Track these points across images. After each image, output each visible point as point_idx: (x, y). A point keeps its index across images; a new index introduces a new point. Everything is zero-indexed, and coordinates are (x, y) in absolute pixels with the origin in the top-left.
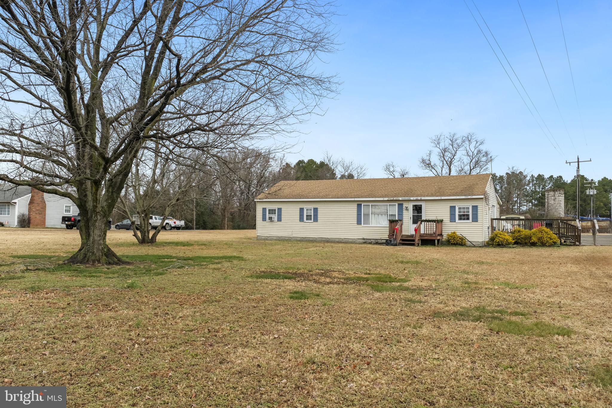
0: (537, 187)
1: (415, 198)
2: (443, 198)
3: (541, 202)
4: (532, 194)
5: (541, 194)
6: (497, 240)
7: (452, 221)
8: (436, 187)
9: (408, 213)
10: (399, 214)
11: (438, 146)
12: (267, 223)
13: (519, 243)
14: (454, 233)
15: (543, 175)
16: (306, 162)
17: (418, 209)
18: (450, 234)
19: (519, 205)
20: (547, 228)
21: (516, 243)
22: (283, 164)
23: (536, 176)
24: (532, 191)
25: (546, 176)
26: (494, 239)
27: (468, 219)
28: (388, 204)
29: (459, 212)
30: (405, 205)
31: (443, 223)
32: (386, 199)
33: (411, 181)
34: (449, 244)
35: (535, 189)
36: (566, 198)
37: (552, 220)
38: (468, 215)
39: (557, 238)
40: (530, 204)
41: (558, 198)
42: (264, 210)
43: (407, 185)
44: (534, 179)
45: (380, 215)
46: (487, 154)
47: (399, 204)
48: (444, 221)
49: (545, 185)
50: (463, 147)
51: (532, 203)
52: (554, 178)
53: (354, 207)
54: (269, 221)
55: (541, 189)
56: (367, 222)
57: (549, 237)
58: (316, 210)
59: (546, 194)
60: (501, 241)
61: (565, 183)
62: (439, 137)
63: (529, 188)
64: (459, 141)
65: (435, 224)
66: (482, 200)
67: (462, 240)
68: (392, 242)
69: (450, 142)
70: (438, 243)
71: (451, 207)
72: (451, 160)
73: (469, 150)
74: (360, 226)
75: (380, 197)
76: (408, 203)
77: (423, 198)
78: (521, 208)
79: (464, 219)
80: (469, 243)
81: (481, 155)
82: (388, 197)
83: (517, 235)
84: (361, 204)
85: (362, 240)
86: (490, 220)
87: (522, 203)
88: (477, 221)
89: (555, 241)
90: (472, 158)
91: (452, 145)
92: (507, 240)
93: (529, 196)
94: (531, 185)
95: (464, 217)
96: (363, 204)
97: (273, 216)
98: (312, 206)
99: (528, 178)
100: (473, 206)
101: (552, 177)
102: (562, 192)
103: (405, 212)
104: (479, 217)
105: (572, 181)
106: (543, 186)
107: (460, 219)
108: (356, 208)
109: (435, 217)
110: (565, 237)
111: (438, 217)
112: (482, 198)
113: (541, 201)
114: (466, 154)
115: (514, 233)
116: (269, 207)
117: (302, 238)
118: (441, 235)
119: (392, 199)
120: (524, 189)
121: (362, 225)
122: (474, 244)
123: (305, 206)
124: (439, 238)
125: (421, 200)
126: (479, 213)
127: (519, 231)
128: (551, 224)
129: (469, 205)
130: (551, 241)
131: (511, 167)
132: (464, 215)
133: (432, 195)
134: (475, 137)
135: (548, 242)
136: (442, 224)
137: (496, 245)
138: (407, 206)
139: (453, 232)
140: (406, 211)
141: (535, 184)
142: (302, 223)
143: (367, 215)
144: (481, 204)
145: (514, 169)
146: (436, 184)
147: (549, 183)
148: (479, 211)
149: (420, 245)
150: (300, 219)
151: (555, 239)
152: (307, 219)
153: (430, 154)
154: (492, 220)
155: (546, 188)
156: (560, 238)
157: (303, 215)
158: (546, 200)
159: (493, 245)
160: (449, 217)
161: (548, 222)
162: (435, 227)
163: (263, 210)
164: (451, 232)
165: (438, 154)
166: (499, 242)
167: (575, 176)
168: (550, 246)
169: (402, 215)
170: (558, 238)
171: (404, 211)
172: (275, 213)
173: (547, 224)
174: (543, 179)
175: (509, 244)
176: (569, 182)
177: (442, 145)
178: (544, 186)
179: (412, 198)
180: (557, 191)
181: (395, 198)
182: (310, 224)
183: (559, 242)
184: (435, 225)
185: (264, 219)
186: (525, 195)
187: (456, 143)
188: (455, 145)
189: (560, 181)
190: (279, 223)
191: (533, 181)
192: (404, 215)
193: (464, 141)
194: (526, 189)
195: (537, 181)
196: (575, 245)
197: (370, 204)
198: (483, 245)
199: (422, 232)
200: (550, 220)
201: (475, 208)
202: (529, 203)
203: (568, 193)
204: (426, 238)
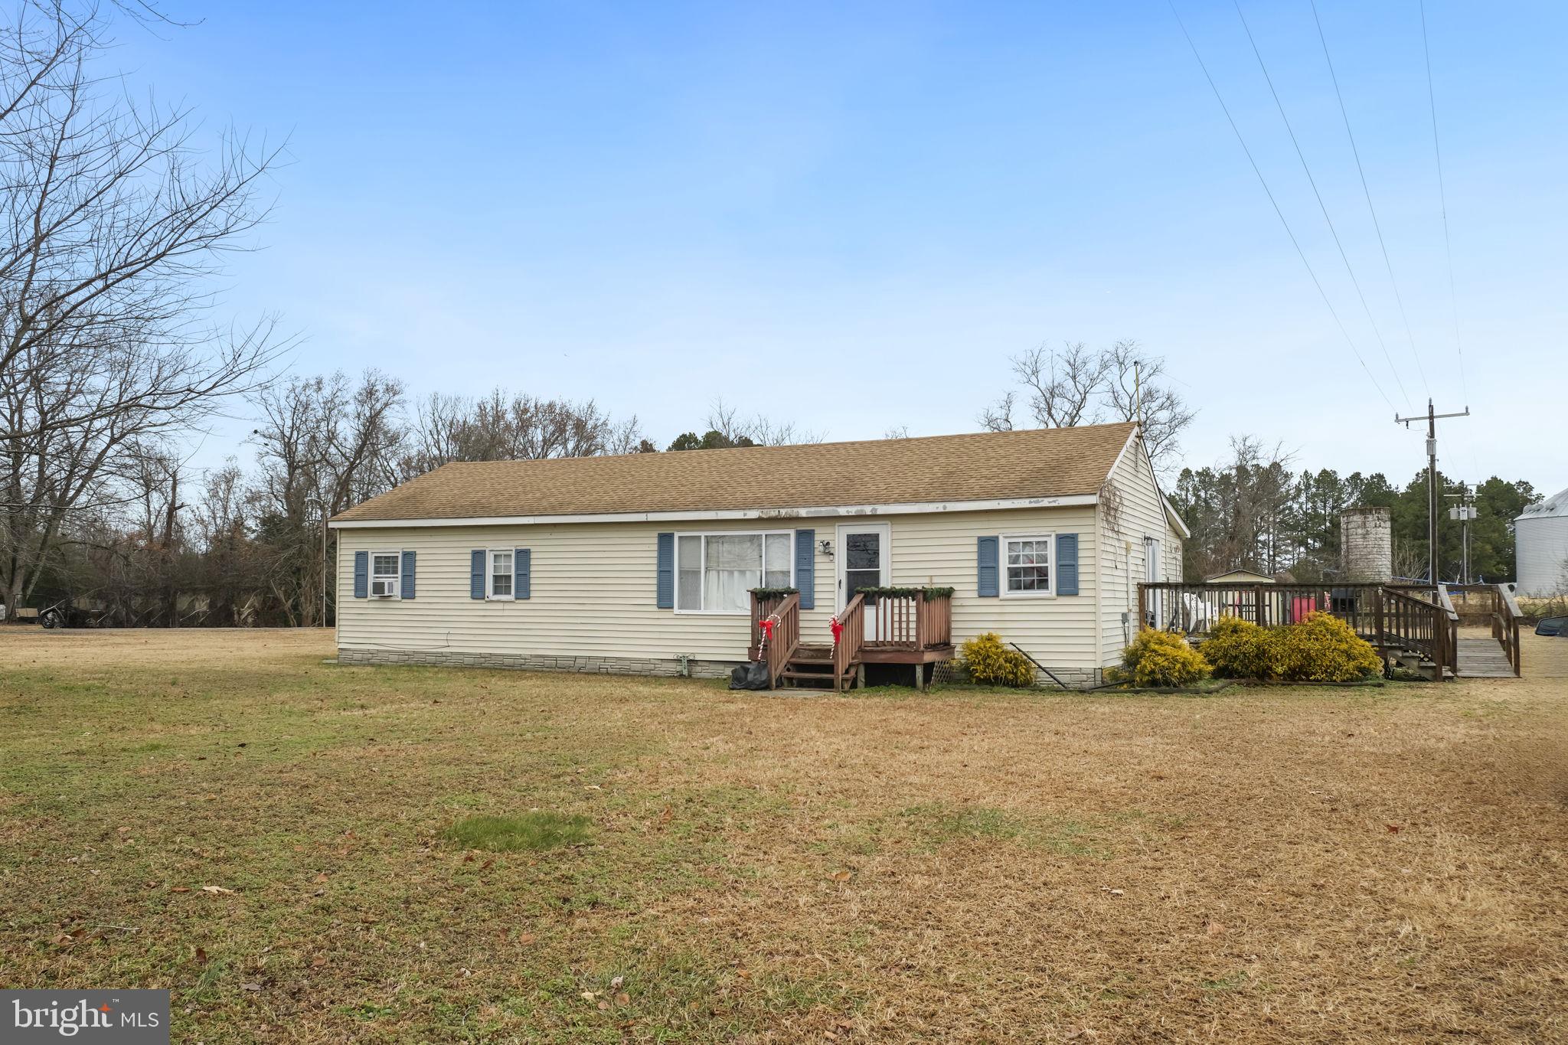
0: (1319, 504)
1: (853, 510)
2: (952, 507)
3: (1331, 541)
4: (1307, 522)
5: (1331, 522)
6: (1146, 664)
7: (986, 592)
8: (936, 469)
9: (831, 566)
10: (798, 571)
11: (1034, 379)
12: (369, 606)
13: (1236, 671)
14: (990, 639)
15: (1335, 472)
16: (700, 438)
17: (863, 550)
18: (975, 641)
19: (1271, 553)
20: (1338, 617)
21: (1218, 674)
22: (633, 444)
23: (1315, 475)
24: (1305, 513)
25: (1343, 475)
26: (1138, 662)
27: (1043, 583)
28: (763, 533)
29: (1014, 559)
30: (821, 535)
31: (954, 603)
32: (753, 514)
33: (862, 451)
34: (971, 682)
35: (1314, 508)
36: (1394, 532)
37: (1355, 586)
38: (1043, 572)
39: (1371, 654)
40: (1302, 549)
41: (1373, 531)
42: (361, 557)
43: (841, 464)
44: (1312, 482)
45: (736, 574)
46: (1170, 402)
47: (800, 534)
48: (956, 595)
49: (1339, 498)
50: (1105, 382)
51: (1306, 545)
52: (1362, 480)
53: (649, 544)
54: (376, 597)
55: (1328, 510)
56: (691, 599)
57: (1345, 652)
58: (523, 556)
59: (1343, 520)
60: (1162, 670)
61: (1391, 495)
62: (1036, 354)
63: (1300, 506)
64: (1093, 367)
65: (913, 604)
66: (1091, 513)
67: (1016, 666)
68: (750, 677)
69: (1068, 369)
70: (927, 679)
71: (982, 541)
72: (1073, 419)
73: (1122, 391)
74: (665, 614)
75: (736, 508)
76: (829, 530)
77: (882, 509)
78: (1278, 559)
79: (1029, 586)
80: (1042, 674)
81: (1154, 406)
82: (762, 508)
83: (1226, 641)
84: (671, 536)
85: (673, 665)
86: (1133, 589)
87: (1279, 547)
88: (1075, 594)
89: (1366, 664)
90: (1128, 414)
91: (1074, 378)
92: (1183, 664)
93: (1298, 529)
94: (1303, 499)
95: (1030, 578)
96: (677, 535)
97: (386, 581)
98: (509, 544)
99: (1295, 481)
100: (1060, 538)
101: (1357, 476)
102: (1385, 515)
103: (820, 562)
104: (1081, 578)
105: (1410, 487)
106: (1335, 501)
107: (1015, 586)
108: (655, 547)
109: (926, 580)
110: (1400, 648)
111: (935, 580)
112: (1093, 507)
113: (1330, 538)
114: (1111, 401)
115: (1218, 638)
116: (376, 547)
117: (481, 656)
118: (945, 645)
119: (773, 513)
120: (1284, 510)
121: (676, 610)
122: (1063, 679)
123: (491, 545)
124: (929, 657)
125: (875, 517)
126: (1081, 562)
127: (1235, 630)
128: (1352, 603)
129: (1048, 531)
130: (1352, 664)
131: (1239, 440)
132: (1028, 571)
133: (916, 499)
134: (1136, 352)
135: (1339, 667)
136: (948, 606)
137: (1143, 684)
138: (826, 538)
139: (985, 633)
140: (825, 559)
141: (1315, 495)
142: (480, 605)
143: (690, 575)
144: (1090, 529)
145: (1248, 444)
146: (942, 460)
147: (1351, 494)
148: (1081, 554)
149: (861, 683)
150: (473, 591)
151: (1365, 656)
152: (496, 591)
153: (1009, 403)
154: (1143, 588)
155: (1344, 506)
156: (1382, 652)
157: (483, 576)
158: (1343, 539)
159: (1131, 682)
160: (975, 579)
161: (1341, 594)
162: (913, 618)
163: (357, 561)
164: (977, 633)
165: (1032, 401)
166: (1152, 672)
167: (1417, 475)
168: (1349, 683)
169: (810, 571)
170: (1378, 653)
171: (817, 559)
172: (396, 572)
173: (1334, 602)
174: (1335, 481)
175: (1194, 680)
176: (1403, 489)
177: (1045, 380)
178: (1338, 500)
179: (843, 511)
180: (1371, 513)
181: (783, 512)
182: (507, 606)
183: (1380, 667)
184: (913, 610)
185: (360, 591)
186: (1288, 524)
187: (1084, 370)
188: (1082, 378)
189: (1378, 489)
190: (408, 604)
191: (1308, 487)
192: (817, 574)
193: (1105, 366)
194: (1290, 508)
195: (1318, 488)
196: (1437, 677)
197: (703, 534)
198: (1099, 683)
199: (869, 635)
200: (1347, 586)
201: (1068, 544)
202: (1300, 546)
203: (1401, 520)
204: (881, 658)
